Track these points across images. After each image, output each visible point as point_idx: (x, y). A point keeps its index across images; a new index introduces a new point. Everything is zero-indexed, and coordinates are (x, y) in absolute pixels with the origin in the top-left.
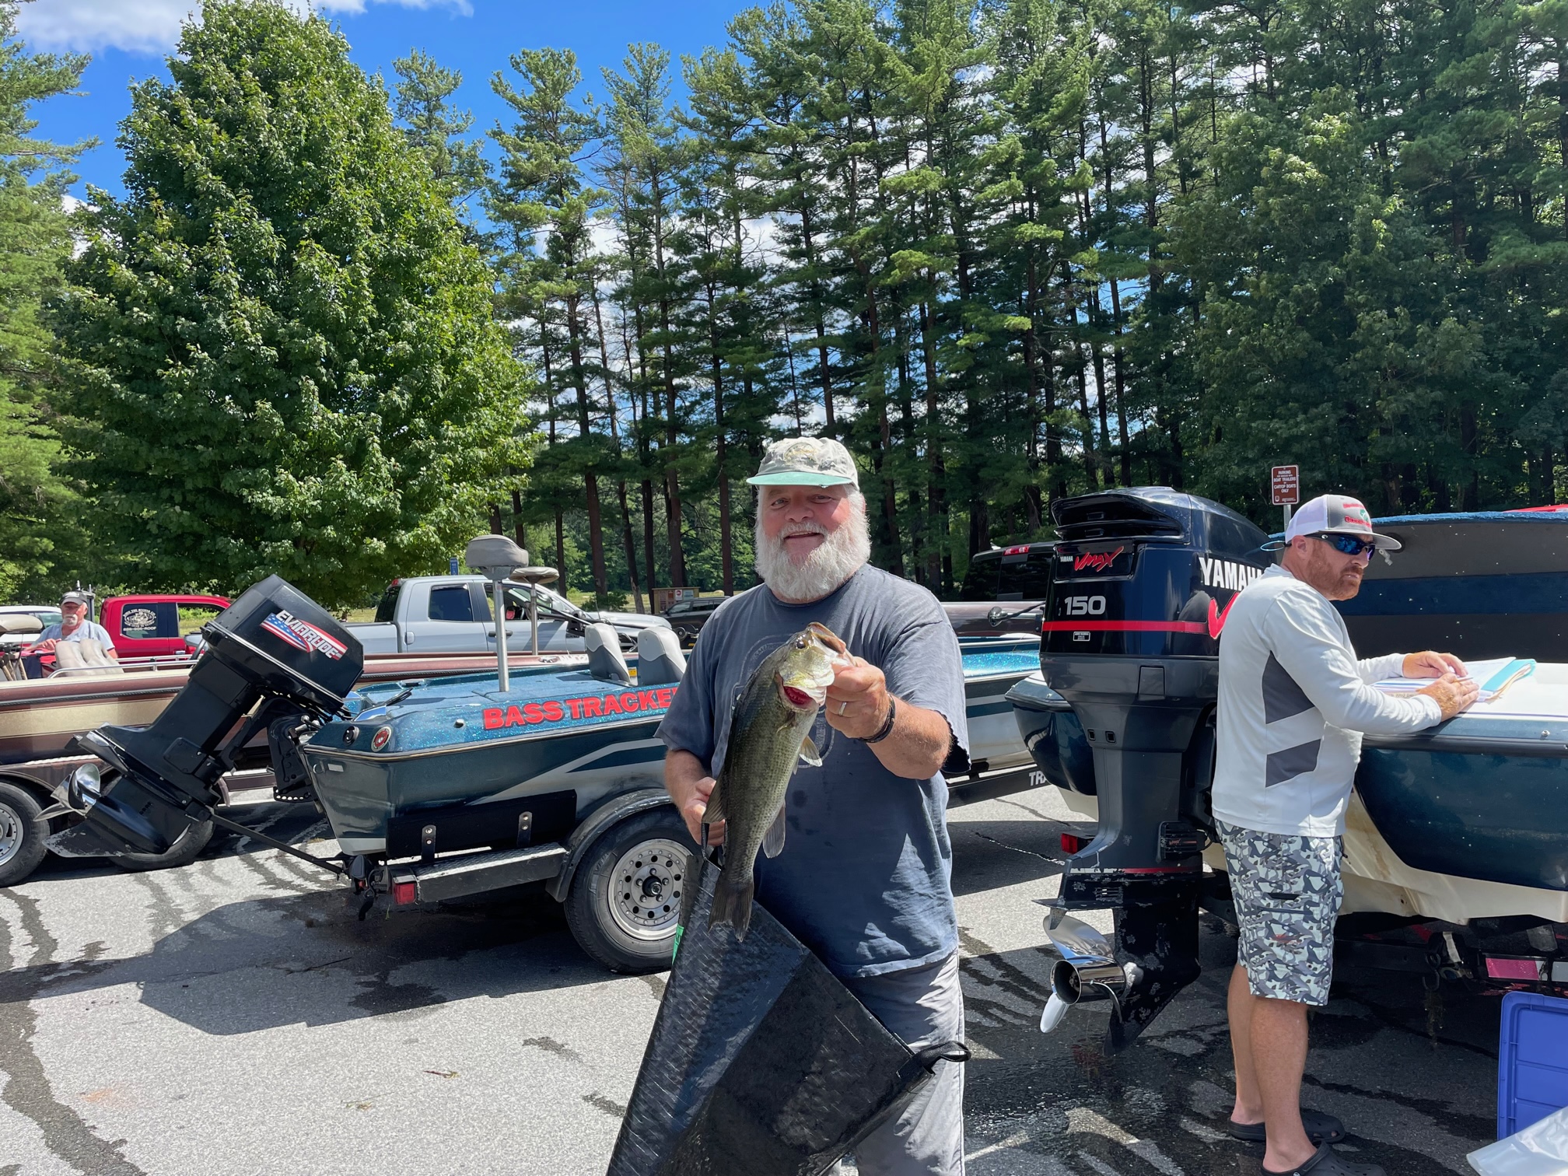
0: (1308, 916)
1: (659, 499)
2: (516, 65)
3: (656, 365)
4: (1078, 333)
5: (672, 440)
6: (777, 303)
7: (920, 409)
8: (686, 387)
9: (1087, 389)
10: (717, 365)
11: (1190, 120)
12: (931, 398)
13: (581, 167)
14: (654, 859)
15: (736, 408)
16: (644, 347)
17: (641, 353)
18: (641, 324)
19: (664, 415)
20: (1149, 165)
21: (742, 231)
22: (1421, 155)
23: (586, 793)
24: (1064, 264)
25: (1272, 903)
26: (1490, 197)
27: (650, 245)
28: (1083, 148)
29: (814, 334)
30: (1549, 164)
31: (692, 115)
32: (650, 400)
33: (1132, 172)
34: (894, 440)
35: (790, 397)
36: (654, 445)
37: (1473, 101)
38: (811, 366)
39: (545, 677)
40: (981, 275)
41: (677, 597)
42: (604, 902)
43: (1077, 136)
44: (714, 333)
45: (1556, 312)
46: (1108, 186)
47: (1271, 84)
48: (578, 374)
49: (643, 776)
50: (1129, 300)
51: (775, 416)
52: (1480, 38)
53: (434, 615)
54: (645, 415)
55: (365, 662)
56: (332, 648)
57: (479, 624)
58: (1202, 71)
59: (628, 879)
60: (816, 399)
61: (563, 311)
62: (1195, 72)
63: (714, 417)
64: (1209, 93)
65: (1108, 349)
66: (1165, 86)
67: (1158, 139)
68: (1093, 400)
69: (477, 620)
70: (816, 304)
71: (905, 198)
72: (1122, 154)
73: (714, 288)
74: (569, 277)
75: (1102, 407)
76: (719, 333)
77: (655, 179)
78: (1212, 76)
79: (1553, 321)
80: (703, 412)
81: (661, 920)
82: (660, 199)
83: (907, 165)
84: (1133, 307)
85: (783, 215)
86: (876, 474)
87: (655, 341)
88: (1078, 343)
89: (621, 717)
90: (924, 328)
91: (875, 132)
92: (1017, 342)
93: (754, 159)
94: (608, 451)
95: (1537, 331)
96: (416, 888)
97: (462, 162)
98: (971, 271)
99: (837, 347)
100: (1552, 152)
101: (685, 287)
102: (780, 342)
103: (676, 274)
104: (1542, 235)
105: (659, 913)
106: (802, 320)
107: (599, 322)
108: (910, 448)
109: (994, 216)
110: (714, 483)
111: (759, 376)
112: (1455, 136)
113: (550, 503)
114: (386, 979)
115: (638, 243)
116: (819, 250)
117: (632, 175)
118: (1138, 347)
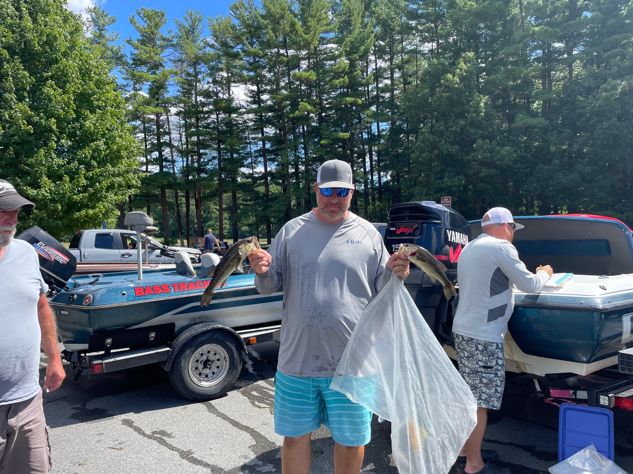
0: (496, 375)
1: (192, 202)
2: (139, 14)
3: (193, 144)
4: (364, 142)
5: (199, 176)
6: (245, 122)
7: (302, 169)
8: (205, 154)
9: (366, 164)
10: (219, 146)
11: (408, 62)
12: (306, 164)
13: (165, 59)
14: (209, 352)
15: (227, 163)
16: (188, 136)
17: (187, 138)
18: (187, 126)
19: (196, 165)
20: (392, 78)
21: (231, 91)
22: (493, 82)
23: (178, 324)
24: (359, 115)
25: (483, 370)
26: (515, 100)
27: (192, 94)
28: (367, 69)
29: (260, 135)
30: (537, 88)
31: (212, 42)
32: (190, 158)
33: (386, 80)
34: (291, 180)
35: (249, 160)
36: (190, 177)
37: (511, 62)
38: (258, 148)
39: (156, 274)
40: (326, 116)
42: (186, 371)
43: (365, 64)
44: (218, 132)
45: (537, 144)
46: (377, 85)
47: (438, 51)
48: (159, 147)
49: (204, 317)
50: (383, 130)
51: (243, 168)
52: (516, 39)
53: (97, 246)
54: (187, 164)
55: (77, 266)
56: (63, 259)
58: (413, 43)
59: (197, 361)
60: (260, 162)
61: (153, 119)
62: (410, 43)
63: (217, 167)
64: (415, 52)
65: (375, 149)
66: (399, 48)
67: (396, 68)
68: (368, 169)
69: (116, 249)
70: (261, 124)
71: (298, 83)
72: (382, 73)
73: (219, 114)
74: (157, 105)
75: (372, 171)
76: (220, 133)
77: (195, 67)
78: (417, 46)
79: (536, 147)
80: (212, 164)
81: (211, 378)
82: (197, 76)
83: (299, 70)
84: (384, 133)
85: (249, 86)
86: (284, 194)
87: (193, 134)
88: (363, 145)
89: (196, 291)
90: (304, 136)
91: (287, 56)
92: (340, 144)
93: (238, 62)
94: (171, 179)
95: (531, 151)
96: (102, 366)
97: (113, 53)
98: (323, 114)
99: (269, 141)
100: (538, 83)
101: (207, 112)
102: (246, 138)
103: (203, 107)
104: (534, 115)
105: (210, 375)
106: (255, 129)
107: (169, 125)
108: (298, 183)
109: (333, 93)
110: (217, 194)
111: (237, 152)
112: (505, 75)
113: (145, 200)
114: (85, 406)
115: (187, 93)
116: (263, 101)
117: (185, 65)
118: (386, 150)
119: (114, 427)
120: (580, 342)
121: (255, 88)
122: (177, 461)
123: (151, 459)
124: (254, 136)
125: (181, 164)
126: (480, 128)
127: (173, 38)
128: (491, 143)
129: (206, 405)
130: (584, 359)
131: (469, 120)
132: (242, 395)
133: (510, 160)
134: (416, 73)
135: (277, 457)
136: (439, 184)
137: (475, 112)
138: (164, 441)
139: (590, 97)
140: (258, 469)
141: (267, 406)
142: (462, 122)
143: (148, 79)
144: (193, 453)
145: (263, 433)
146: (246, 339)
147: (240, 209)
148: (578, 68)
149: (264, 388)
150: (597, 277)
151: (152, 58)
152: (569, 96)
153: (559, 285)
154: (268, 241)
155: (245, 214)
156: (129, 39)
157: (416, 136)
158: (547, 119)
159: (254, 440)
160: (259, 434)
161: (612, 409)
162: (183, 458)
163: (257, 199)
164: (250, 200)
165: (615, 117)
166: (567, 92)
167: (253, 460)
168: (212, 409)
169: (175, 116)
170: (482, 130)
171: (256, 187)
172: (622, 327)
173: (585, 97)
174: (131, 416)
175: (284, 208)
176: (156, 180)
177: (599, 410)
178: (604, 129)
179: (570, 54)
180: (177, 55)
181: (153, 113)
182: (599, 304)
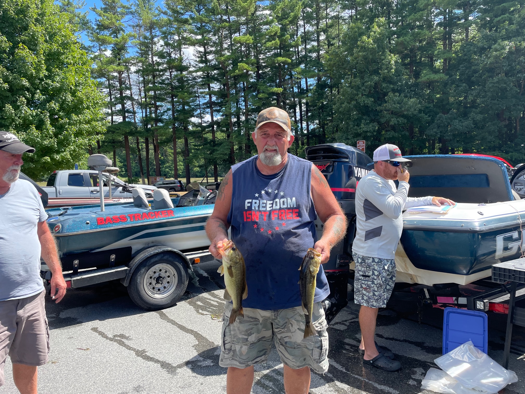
0: (373, 283)
1: (151, 147)
3: (151, 98)
4: (294, 95)
5: (156, 125)
6: (194, 78)
7: (243, 118)
8: (161, 106)
9: (297, 114)
10: (173, 99)
11: (331, 26)
12: (246, 114)
13: (125, 24)
14: (160, 270)
15: (179, 114)
16: (146, 91)
17: (145, 93)
18: (145, 82)
19: (153, 115)
20: (318, 40)
21: (182, 52)
22: (402, 43)
23: (135, 248)
24: (290, 72)
25: (362, 278)
26: (420, 58)
27: (149, 55)
28: (297, 33)
29: (207, 90)
30: (439, 49)
31: (165, 9)
32: (148, 110)
33: (313, 42)
34: (234, 128)
35: (199, 111)
36: (149, 126)
37: (418, 26)
38: (206, 101)
39: (117, 206)
40: (263, 73)
41: (158, 180)
42: (142, 286)
43: (295, 28)
44: (172, 87)
45: (438, 96)
46: (305, 46)
47: (356, 17)
48: (122, 100)
49: (156, 241)
50: (311, 85)
51: (193, 118)
52: (420, 7)
53: (69, 184)
54: (146, 115)
55: (49, 200)
57: (87, 188)
58: (336, 10)
59: (151, 278)
60: (208, 113)
61: (117, 76)
62: (333, 10)
63: (171, 117)
64: (337, 18)
65: (304, 101)
66: (324, 14)
67: (321, 32)
68: (298, 118)
69: (86, 186)
70: (208, 79)
71: (239, 45)
72: (310, 36)
73: (172, 72)
74: (119, 64)
75: (301, 120)
76: (173, 88)
77: (151, 31)
78: (339, 12)
79: (438, 99)
80: (167, 115)
81: (163, 292)
82: (153, 39)
83: (239, 34)
84: (311, 88)
85: (197, 47)
86: (228, 140)
87: (150, 89)
88: (294, 98)
89: (148, 220)
90: (244, 90)
91: (229, 21)
92: (275, 97)
93: (187, 27)
94: (133, 127)
95: (433, 101)
96: (71, 283)
97: (80, 19)
98: (260, 72)
99: (215, 95)
100: (440, 45)
101: (162, 70)
102: (195, 92)
103: (158, 66)
104: (436, 71)
105: (162, 289)
106: (203, 85)
107: (129, 81)
108: (239, 131)
109: (268, 53)
110: (172, 140)
111: (188, 104)
112: (412, 38)
113: (111, 146)
114: (59, 315)
115: (144, 54)
116: (210, 61)
117: (142, 29)
118: (313, 101)
119: (82, 332)
120: (461, 258)
121: (202, 49)
122: (133, 358)
123: (111, 357)
124: (202, 90)
125: (141, 115)
126: (390, 83)
127: (131, 6)
128: (400, 95)
129: (159, 313)
130: (465, 272)
131: (382, 76)
132: (188, 305)
133: (415, 110)
134: (338, 35)
135: (215, 353)
136: (356, 130)
137: (386, 69)
138: (123, 343)
139: (483, 55)
140: (199, 364)
141: (209, 313)
142: (376, 78)
143: (111, 42)
144: (146, 352)
145: (204, 335)
146: (191, 259)
147: (192, 153)
148: (473, 31)
149: (207, 299)
150: (476, 205)
151: (114, 23)
152: (465, 55)
153: (445, 212)
154: (215, 180)
155: (196, 157)
156: (93, 7)
157: (338, 90)
158: (447, 74)
159: (197, 341)
160: (201, 336)
161: (486, 312)
162: (138, 356)
163: (205, 144)
164: (200, 146)
165: (503, 73)
166: (464, 51)
167: (195, 357)
168: (164, 317)
169: (135, 74)
170: (393, 85)
171: (204, 134)
172: (496, 246)
173: (479, 56)
174: (96, 323)
175: (228, 152)
176: (120, 129)
177: (476, 313)
178: (494, 83)
179: (466, 19)
180: (135, 21)
181: (115, 71)
182: (477, 226)
